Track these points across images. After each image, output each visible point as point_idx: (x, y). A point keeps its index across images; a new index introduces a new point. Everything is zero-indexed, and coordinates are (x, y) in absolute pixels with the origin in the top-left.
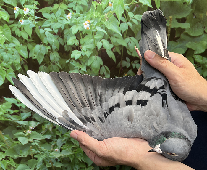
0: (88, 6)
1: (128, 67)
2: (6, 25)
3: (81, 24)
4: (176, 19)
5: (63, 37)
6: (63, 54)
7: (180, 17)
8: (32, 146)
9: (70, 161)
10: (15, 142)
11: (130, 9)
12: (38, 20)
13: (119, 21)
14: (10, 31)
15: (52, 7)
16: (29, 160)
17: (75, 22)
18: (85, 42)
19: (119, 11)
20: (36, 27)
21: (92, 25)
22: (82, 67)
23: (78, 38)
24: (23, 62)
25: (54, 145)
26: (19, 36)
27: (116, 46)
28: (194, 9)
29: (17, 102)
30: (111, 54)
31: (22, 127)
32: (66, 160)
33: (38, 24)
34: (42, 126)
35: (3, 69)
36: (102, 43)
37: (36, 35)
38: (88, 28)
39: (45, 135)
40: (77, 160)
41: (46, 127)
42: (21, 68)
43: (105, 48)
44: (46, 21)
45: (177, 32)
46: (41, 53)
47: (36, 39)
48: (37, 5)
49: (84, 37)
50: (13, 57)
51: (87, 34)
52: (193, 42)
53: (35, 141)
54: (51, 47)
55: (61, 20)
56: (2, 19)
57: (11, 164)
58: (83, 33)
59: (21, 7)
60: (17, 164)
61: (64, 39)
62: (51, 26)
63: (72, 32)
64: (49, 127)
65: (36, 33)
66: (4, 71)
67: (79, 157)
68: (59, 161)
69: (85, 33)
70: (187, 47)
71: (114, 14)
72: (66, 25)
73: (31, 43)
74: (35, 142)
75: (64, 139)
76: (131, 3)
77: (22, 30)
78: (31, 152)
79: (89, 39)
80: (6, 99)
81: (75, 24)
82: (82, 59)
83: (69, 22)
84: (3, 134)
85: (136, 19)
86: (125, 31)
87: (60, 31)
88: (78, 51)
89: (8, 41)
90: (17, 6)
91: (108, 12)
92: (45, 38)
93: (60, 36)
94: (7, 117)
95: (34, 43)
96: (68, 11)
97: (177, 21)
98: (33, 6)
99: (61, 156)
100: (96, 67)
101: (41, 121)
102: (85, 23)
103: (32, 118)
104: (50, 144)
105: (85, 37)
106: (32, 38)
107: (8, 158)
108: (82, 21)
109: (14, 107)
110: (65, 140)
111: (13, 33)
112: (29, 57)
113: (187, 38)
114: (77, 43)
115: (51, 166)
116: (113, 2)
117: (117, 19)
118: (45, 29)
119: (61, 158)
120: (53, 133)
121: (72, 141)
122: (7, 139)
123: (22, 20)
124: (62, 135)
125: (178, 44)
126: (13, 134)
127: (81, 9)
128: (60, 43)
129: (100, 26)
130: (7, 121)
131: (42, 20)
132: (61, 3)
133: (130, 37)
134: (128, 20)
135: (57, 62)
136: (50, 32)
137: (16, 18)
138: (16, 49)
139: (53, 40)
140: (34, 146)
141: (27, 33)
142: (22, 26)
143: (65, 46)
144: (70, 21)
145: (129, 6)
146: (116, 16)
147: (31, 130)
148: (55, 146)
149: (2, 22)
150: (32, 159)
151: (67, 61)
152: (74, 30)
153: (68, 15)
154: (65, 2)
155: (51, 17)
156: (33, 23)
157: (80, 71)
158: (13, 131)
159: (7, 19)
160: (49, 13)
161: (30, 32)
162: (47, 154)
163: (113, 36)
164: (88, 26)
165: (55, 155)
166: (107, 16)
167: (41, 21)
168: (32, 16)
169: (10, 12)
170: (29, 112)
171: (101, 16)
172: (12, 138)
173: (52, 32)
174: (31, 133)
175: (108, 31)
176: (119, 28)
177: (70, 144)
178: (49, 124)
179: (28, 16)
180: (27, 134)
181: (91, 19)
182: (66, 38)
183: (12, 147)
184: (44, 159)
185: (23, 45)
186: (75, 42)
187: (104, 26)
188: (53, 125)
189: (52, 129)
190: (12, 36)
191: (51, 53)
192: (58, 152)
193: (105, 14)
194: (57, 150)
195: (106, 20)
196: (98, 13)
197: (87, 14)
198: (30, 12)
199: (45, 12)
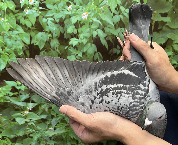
1: (118, 54)
2: (11, 14)
3: (80, 15)
4: (160, 13)
5: (63, 26)
6: (62, 41)
7: (163, 12)
8: (29, 126)
9: (63, 139)
10: (12, 123)
11: (122, 3)
12: (41, 10)
13: (113, 13)
14: (15, 19)
16: (25, 139)
17: (75, 13)
18: (82, 31)
19: (113, 5)
20: (40, 17)
21: (90, 16)
22: (79, 53)
23: (77, 27)
24: (25, 48)
25: (49, 124)
26: (23, 24)
27: (109, 35)
28: (175, 6)
29: (17, 85)
30: (104, 42)
31: (20, 108)
32: (59, 137)
33: (41, 14)
34: (39, 107)
35: (6, 55)
36: (97, 32)
37: (39, 24)
38: (86, 19)
39: (41, 115)
41: (43, 108)
42: (23, 54)
43: (100, 37)
44: (49, 12)
45: (160, 25)
46: (43, 40)
47: (39, 27)
49: (82, 27)
50: (16, 43)
51: (84, 24)
52: (173, 33)
53: (32, 121)
54: (52, 35)
55: (63, 10)
56: (8, 8)
57: (7, 144)
58: (81, 23)
60: (13, 143)
61: (64, 28)
62: (53, 15)
63: (72, 22)
64: (45, 108)
65: (39, 22)
66: (7, 56)
67: (71, 134)
68: (52, 139)
69: (83, 23)
70: (168, 37)
71: (109, 8)
72: (66, 15)
73: (34, 31)
74: (32, 122)
75: (58, 119)
77: (27, 19)
78: (27, 131)
79: (87, 28)
80: (7, 82)
81: (74, 15)
82: (79, 46)
83: (70, 13)
84: (1, 115)
85: (127, 13)
86: (117, 23)
87: (61, 21)
88: (76, 38)
89: (13, 29)
91: (104, 5)
92: (47, 26)
93: (60, 25)
94: (7, 99)
95: (37, 31)
96: (69, 3)
97: (160, 15)
99: (55, 135)
100: (91, 54)
101: (38, 102)
102: (83, 14)
103: (30, 100)
104: (45, 123)
106: (35, 26)
107: (5, 138)
108: (81, 12)
109: (14, 89)
110: (59, 120)
111: (18, 21)
112: (31, 44)
113: (168, 29)
114: (75, 32)
115: (45, 144)
117: (111, 12)
118: (48, 18)
119: (54, 136)
120: (49, 113)
121: (65, 120)
122: (5, 120)
123: (27, 10)
124: (57, 115)
125: (161, 35)
126: (11, 115)
127: (80, 2)
128: (60, 31)
129: (96, 17)
130: (7, 103)
131: (46, 10)
133: (121, 27)
134: (120, 13)
135: (56, 48)
136: (52, 21)
137: (21, 8)
138: (19, 36)
139: (55, 29)
140: (30, 126)
142: (27, 15)
143: (65, 34)
144: (71, 12)
145: (121, 1)
146: (110, 9)
147: (29, 111)
148: (50, 125)
149: (8, 11)
150: (27, 138)
151: (66, 48)
152: (74, 20)
153: (69, 7)
155: (54, 8)
156: (37, 12)
157: (77, 57)
158: (12, 112)
159: (13, 9)
160: (53, 4)
161: (34, 21)
162: (42, 133)
163: (106, 26)
164: (86, 17)
165: (49, 133)
166: (102, 9)
167: (44, 11)
168: (36, 7)
169: (16, 2)
170: (27, 94)
171: (98, 9)
172: (10, 119)
173: (54, 21)
174: (28, 114)
175: (103, 22)
176: (112, 20)
177: (64, 123)
178: (46, 105)
179: (33, 6)
180: (25, 115)
181: (89, 11)
182: (66, 27)
183: (9, 128)
184: (39, 137)
185: (26, 32)
186: (74, 31)
187: (100, 18)
188: (49, 106)
189: (48, 109)
190: (17, 24)
191: (52, 40)
192: (52, 131)
193: (101, 7)
194: (51, 128)
195: (102, 12)
196: (95, 6)
197: (85, 7)
198: (35, 3)
199: (49, 3)
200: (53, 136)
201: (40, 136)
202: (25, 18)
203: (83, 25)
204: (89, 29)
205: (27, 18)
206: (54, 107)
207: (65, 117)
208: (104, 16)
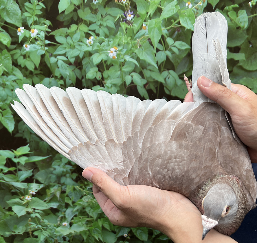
0: (115, 29)
2: (5, 51)
3: (105, 52)
4: (228, 48)
5: (81, 69)
7: (233, 45)
8: (32, 218)
9: (83, 240)
10: (7, 213)
11: (169, 33)
12: (48, 45)
13: (155, 49)
14: (11, 60)
15: (68, 29)
16: (26, 239)
17: (98, 49)
18: (110, 75)
19: (155, 35)
20: (46, 55)
21: (120, 53)
23: (101, 70)
25: (62, 217)
26: (22, 66)
27: (151, 82)
28: (251, 35)
29: (14, 157)
30: (143, 92)
31: (18, 191)
32: (77, 238)
33: (48, 51)
34: (47, 190)
36: (132, 77)
37: (46, 65)
38: (115, 57)
39: (50, 203)
40: (93, 239)
41: (53, 192)
43: (136, 84)
44: (59, 47)
47: (45, 70)
48: (49, 25)
49: (108, 69)
50: (12, 94)
51: (113, 65)
52: (249, 78)
53: (36, 211)
54: (65, 81)
55: (80, 45)
58: (107, 64)
59: (27, 27)
61: (83, 71)
62: (66, 53)
63: (94, 62)
64: (56, 192)
65: (45, 62)
67: (96, 234)
68: (67, 240)
69: (111, 63)
71: (149, 40)
72: (85, 52)
73: (37, 75)
74: (36, 213)
76: (170, 27)
77: (27, 59)
78: (29, 227)
79: (116, 71)
81: (97, 51)
83: (90, 49)
85: (177, 47)
86: (163, 63)
87: (77, 60)
88: (101, 87)
89: (7, 73)
90: (23, 27)
91: (141, 37)
92: (57, 69)
93: (76, 67)
95: (42, 76)
96: (89, 34)
97: (228, 50)
98: (43, 26)
99: (70, 234)
101: (45, 183)
102: (110, 50)
103: (33, 179)
104: (55, 215)
105: (110, 69)
106: (39, 69)
108: (106, 48)
109: (9, 162)
110: (77, 210)
111: (15, 62)
113: (241, 72)
114: (99, 77)
116: (148, 25)
117: (152, 47)
118: (58, 57)
119: (70, 236)
120: (60, 199)
121: (86, 212)
123: (28, 45)
124: (73, 202)
126: (5, 202)
127: (105, 32)
128: (76, 76)
129: (129, 54)
131: (54, 45)
132: (80, 23)
133: (168, 70)
134: (167, 47)
136: (64, 61)
137: (20, 42)
138: (17, 83)
139: (68, 72)
140: (34, 218)
141: (32, 61)
142: (27, 52)
143: (83, 80)
144: (91, 47)
145: (168, 30)
146: (151, 42)
147: (31, 196)
148: (63, 218)
149: (1, 46)
150: (30, 237)
152: (96, 59)
153: (89, 39)
154: (86, 22)
155: (67, 42)
156: (42, 49)
158: (7, 197)
159: (8, 43)
160: (65, 36)
161: (37, 61)
162: (51, 230)
163: (146, 69)
164: (115, 54)
165: (62, 231)
166: (139, 42)
167: (52, 46)
168: (41, 40)
169: (11, 34)
170: (29, 170)
171: (132, 42)
172: (4, 207)
173: (66, 61)
174: (31, 200)
175: (141, 61)
176: (155, 58)
177: (84, 216)
178: (57, 188)
179: (36, 40)
180: (25, 202)
181: (119, 46)
182: (85, 70)
183: (3, 220)
184: (47, 237)
185: (26, 78)
186: (96, 75)
187: (135, 55)
188: (62, 189)
189: (60, 194)
190: (13, 66)
192: (66, 227)
193: (138, 39)
194: (65, 223)
195: (139, 47)
196: (128, 38)
197: (113, 39)
198: (39, 35)
199: (59, 35)
200: (67, 235)
201: (48, 235)
202: (25, 57)
203: (111, 66)
205: (28, 56)
206: (69, 191)
207: (87, 206)
208: (141, 53)
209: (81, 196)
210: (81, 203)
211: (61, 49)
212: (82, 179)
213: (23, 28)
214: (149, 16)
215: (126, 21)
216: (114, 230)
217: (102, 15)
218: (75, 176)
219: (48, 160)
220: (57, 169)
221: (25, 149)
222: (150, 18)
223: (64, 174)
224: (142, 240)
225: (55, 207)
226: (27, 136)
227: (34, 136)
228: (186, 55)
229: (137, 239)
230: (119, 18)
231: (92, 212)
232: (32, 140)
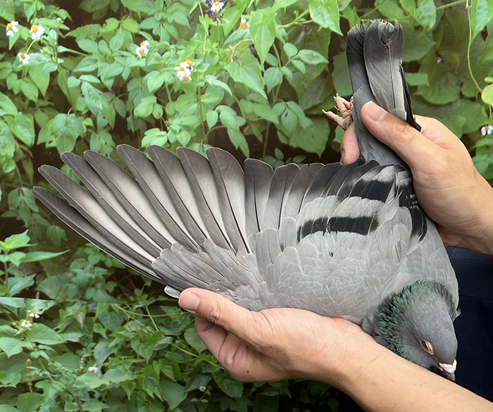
0: (189, 27)
3: (171, 68)
5: (124, 99)
6: (122, 138)
7: (407, 58)
8: (33, 359)
9: (126, 397)
11: (289, 36)
12: (64, 55)
13: (263, 63)
15: (102, 26)
16: (22, 395)
17: (157, 63)
18: (178, 110)
19: (262, 39)
20: (60, 72)
21: (198, 72)
23: (162, 101)
24: (22, 155)
25: (87, 358)
26: (16, 92)
27: (253, 122)
28: (440, 42)
30: (238, 140)
31: (9, 313)
32: (114, 393)
33: (64, 65)
34: (61, 311)
36: (219, 114)
37: (59, 92)
38: (188, 79)
39: (67, 332)
41: (71, 314)
42: (15, 169)
43: (226, 126)
44: (85, 59)
46: (69, 134)
47: (58, 100)
48: (65, 18)
49: (176, 100)
53: (40, 347)
54: (95, 121)
55: (123, 56)
58: (173, 90)
59: (23, 21)
61: (127, 103)
62: (97, 69)
63: (149, 87)
64: (78, 313)
65: (58, 86)
67: (149, 386)
68: (97, 397)
69: (180, 89)
71: (252, 48)
72: (133, 69)
73: (44, 109)
74: (41, 350)
75: (113, 344)
76: (292, 23)
77: (25, 78)
78: (28, 375)
79: (189, 103)
81: (155, 68)
83: (142, 63)
85: (302, 61)
86: (276, 87)
87: (118, 83)
88: (161, 130)
90: (16, 21)
91: (237, 41)
92: (80, 98)
93: (116, 95)
95: (53, 110)
96: (141, 36)
98: (54, 21)
99: (103, 386)
101: (57, 299)
102: (179, 66)
103: (37, 291)
104: (75, 354)
105: (178, 99)
106: (48, 98)
108: (173, 62)
110: (116, 346)
111: (1, 84)
112: (38, 143)
113: (420, 107)
114: (157, 113)
115: (76, 410)
116: (250, 20)
117: (257, 60)
118: (83, 77)
119: (102, 390)
120: (86, 327)
121: (132, 349)
123: (25, 55)
124: (109, 332)
127: (171, 33)
128: (116, 110)
129: (215, 73)
131: (76, 55)
132: (124, 17)
133: (286, 100)
134: (284, 61)
136: (93, 84)
137: (10, 48)
138: (6, 122)
139: (100, 104)
140: (37, 359)
141: (34, 84)
142: (24, 67)
143: (129, 119)
144: (144, 59)
145: (287, 30)
146: (255, 51)
147: (32, 320)
148: (90, 360)
150: (29, 392)
152: (154, 81)
153: (140, 46)
154: (135, 15)
155: (99, 50)
156: (52, 61)
160: (94, 39)
161: (44, 84)
162: (68, 380)
163: (245, 99)
164: (188, 73)
165: (88, 381)
166: (233, 51)
167: (72, 57)
168: (50, 46)
170: (28, 275)
171: (221, 51)
173: (98, 84)
174: (31, 328)
175: (235, 85)
176: (261, 80)
177: (128, 356)
178: (78, 307)
179: (41, 44)
180: (21, 330)
181: (195, 58)
182: (132, 101)
184: (59, 391)
185: (23, 113)
186: (153, 111)
187: (226, 75)
188: (87, 308)
189: (84, 317)
191: (94, 135)
192: (96, 375)
193: (230, 47)
194: (94, 368)
195: (232, 61)
196: (212, 43)
197: (186, 46)
198: (47, 36)
199: (84, 37)
200: (97, 389)
201: (63, 389)
202: (20, 75)
203: (180, 94)
204: (195, 105)
205: (26, 74)
206: (101, 312)
207: (133, 338)
208: (236, 71)
209: (123, 321)
210: (122, 333)
211: (89, 63)
212: (125, 292)
213: (17, 23)
214: (253, 3)
215: (210, 13)
216: (181, 380)
217: (164, 3)
218: (112, 286)
219: (63, 259)
220: (79, 273)
221: (21, 239)
222: (255, 7)
223: (92, 282)
224: (232, 396)
225: (75, 340)
226: (23, 216)
227: (38, 217)
228: (319, 74)
229: (224, 394)
230: (196, 9)
231: (143, 349)
232: (33, 223)
